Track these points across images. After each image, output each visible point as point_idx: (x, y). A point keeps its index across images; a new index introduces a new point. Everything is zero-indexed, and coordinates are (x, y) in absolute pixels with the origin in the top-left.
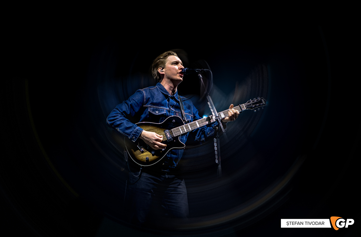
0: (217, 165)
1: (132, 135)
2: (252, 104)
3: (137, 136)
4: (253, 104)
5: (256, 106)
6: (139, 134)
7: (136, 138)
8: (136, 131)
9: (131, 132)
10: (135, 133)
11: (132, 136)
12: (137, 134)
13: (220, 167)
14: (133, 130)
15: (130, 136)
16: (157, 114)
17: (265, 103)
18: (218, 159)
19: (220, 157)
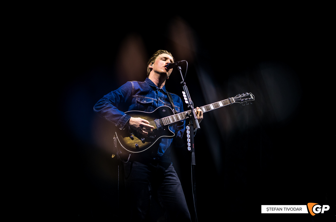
0: (190, 152)
1: (119, 122)
2: (240, 98)
3: (124, 124)
4: (242, 98)
5: (244, 100)
6: (126, 122)
7: (123, 125)
8: (123, 119)
9: (119, 120)
10: (122, 120)
11: (118, 124)
12: (124, 122)
13: (193, 155)
14: (120, 118)
15: (117, 124)
16: (144, 103)
17: (254, 98)
18: (191, 147)
19: (193, 144)
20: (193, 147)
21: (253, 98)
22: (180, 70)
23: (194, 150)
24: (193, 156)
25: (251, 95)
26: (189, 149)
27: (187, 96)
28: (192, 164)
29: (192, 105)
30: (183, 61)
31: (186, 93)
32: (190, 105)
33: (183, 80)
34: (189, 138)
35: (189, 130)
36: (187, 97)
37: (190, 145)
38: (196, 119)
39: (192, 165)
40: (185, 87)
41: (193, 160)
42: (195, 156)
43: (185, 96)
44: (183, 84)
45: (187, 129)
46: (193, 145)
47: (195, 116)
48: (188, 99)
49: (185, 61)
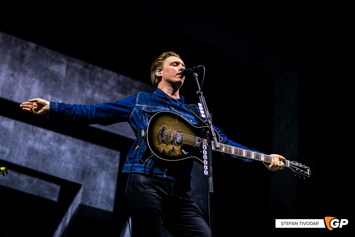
0: (207, 177)
4: (297, 167)
13: (211, 180)
17: (310, 174)
18: (209, 170)
19: (211, 167)
20: (211, 171)
21: (308, 174)
22: (197, 77)
23: (211, 174)
24: (210, 182)
25: (308, 170)
26: (206, 173)
27: (204, 108)
28: (210, 191)
29: (210, 119)
30: (200, 67)
31: (203, 105)
32: (208, 119)
33: (200, 89)
34: (206, 160)
35: (206, 150)
36: (204, 110)
37: (207, 169)
38: (214, 136)
39: (210, 193)
40: (202, 98)
41: (210, 187)
42: (212, 182)
43: (201, 108)
44: (199, 95)
45: (204, 149)
46: (211, 169)
47: (213, 132)
48: (205, 112)
49: (202, 66)
